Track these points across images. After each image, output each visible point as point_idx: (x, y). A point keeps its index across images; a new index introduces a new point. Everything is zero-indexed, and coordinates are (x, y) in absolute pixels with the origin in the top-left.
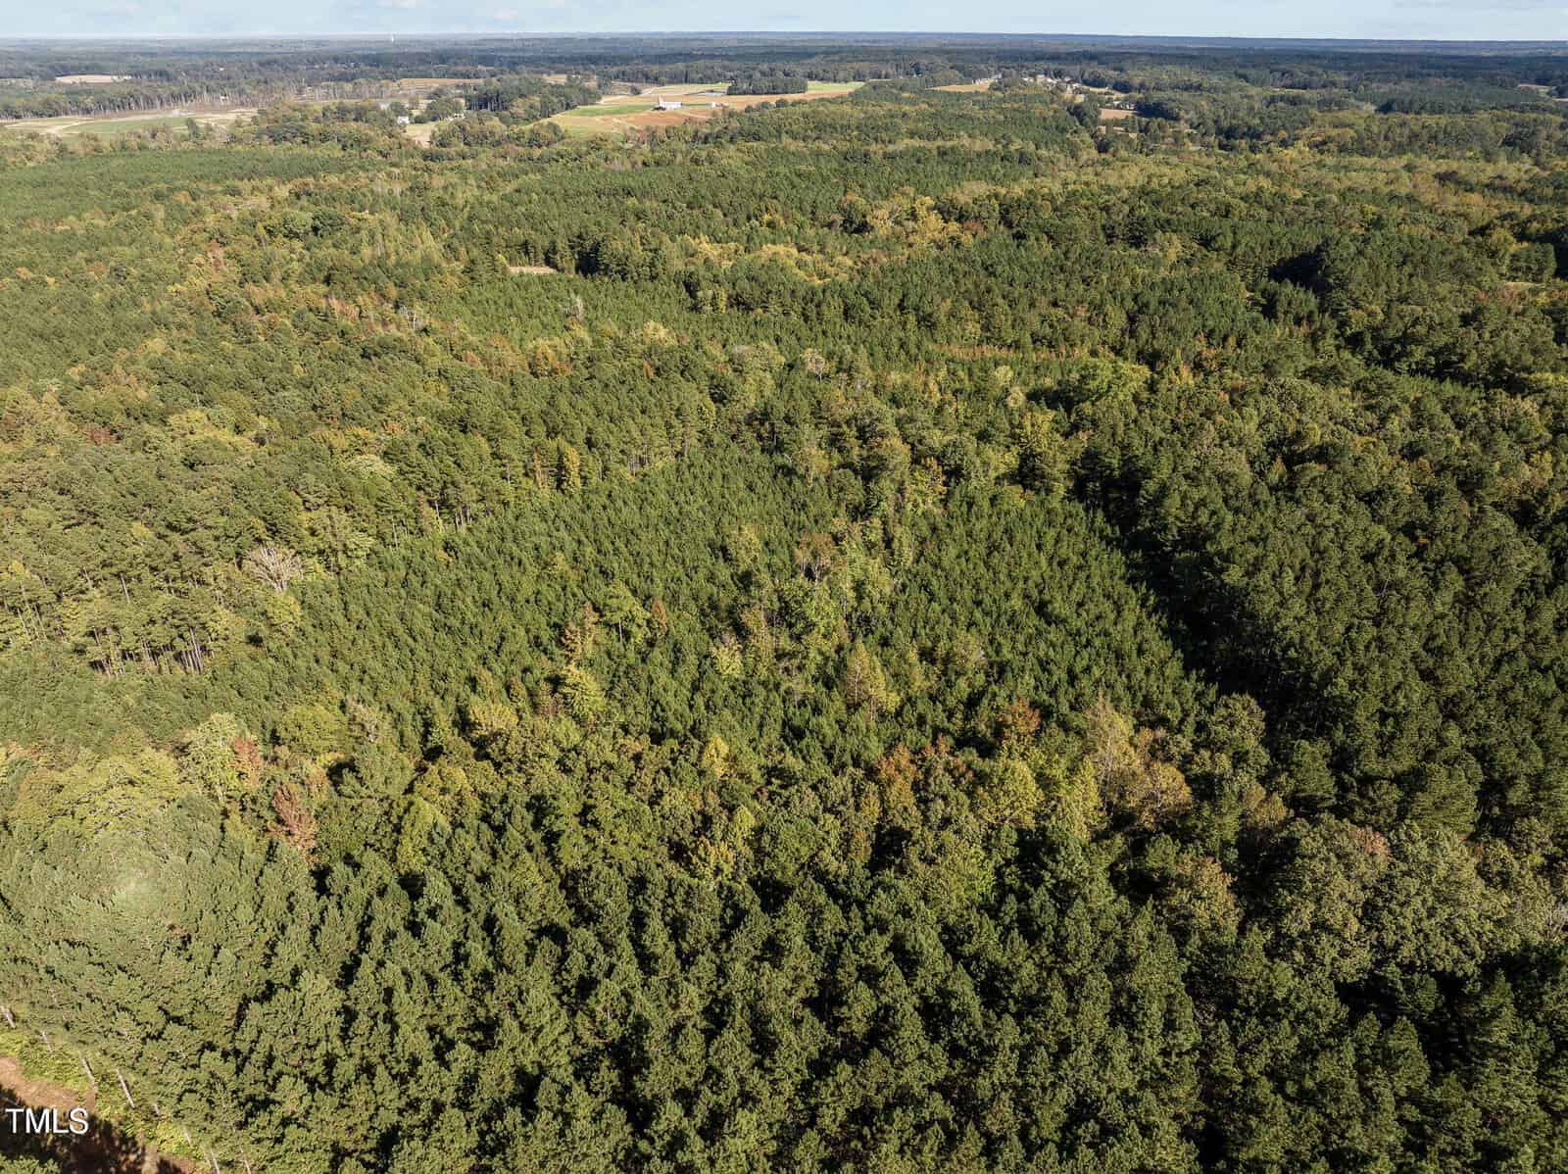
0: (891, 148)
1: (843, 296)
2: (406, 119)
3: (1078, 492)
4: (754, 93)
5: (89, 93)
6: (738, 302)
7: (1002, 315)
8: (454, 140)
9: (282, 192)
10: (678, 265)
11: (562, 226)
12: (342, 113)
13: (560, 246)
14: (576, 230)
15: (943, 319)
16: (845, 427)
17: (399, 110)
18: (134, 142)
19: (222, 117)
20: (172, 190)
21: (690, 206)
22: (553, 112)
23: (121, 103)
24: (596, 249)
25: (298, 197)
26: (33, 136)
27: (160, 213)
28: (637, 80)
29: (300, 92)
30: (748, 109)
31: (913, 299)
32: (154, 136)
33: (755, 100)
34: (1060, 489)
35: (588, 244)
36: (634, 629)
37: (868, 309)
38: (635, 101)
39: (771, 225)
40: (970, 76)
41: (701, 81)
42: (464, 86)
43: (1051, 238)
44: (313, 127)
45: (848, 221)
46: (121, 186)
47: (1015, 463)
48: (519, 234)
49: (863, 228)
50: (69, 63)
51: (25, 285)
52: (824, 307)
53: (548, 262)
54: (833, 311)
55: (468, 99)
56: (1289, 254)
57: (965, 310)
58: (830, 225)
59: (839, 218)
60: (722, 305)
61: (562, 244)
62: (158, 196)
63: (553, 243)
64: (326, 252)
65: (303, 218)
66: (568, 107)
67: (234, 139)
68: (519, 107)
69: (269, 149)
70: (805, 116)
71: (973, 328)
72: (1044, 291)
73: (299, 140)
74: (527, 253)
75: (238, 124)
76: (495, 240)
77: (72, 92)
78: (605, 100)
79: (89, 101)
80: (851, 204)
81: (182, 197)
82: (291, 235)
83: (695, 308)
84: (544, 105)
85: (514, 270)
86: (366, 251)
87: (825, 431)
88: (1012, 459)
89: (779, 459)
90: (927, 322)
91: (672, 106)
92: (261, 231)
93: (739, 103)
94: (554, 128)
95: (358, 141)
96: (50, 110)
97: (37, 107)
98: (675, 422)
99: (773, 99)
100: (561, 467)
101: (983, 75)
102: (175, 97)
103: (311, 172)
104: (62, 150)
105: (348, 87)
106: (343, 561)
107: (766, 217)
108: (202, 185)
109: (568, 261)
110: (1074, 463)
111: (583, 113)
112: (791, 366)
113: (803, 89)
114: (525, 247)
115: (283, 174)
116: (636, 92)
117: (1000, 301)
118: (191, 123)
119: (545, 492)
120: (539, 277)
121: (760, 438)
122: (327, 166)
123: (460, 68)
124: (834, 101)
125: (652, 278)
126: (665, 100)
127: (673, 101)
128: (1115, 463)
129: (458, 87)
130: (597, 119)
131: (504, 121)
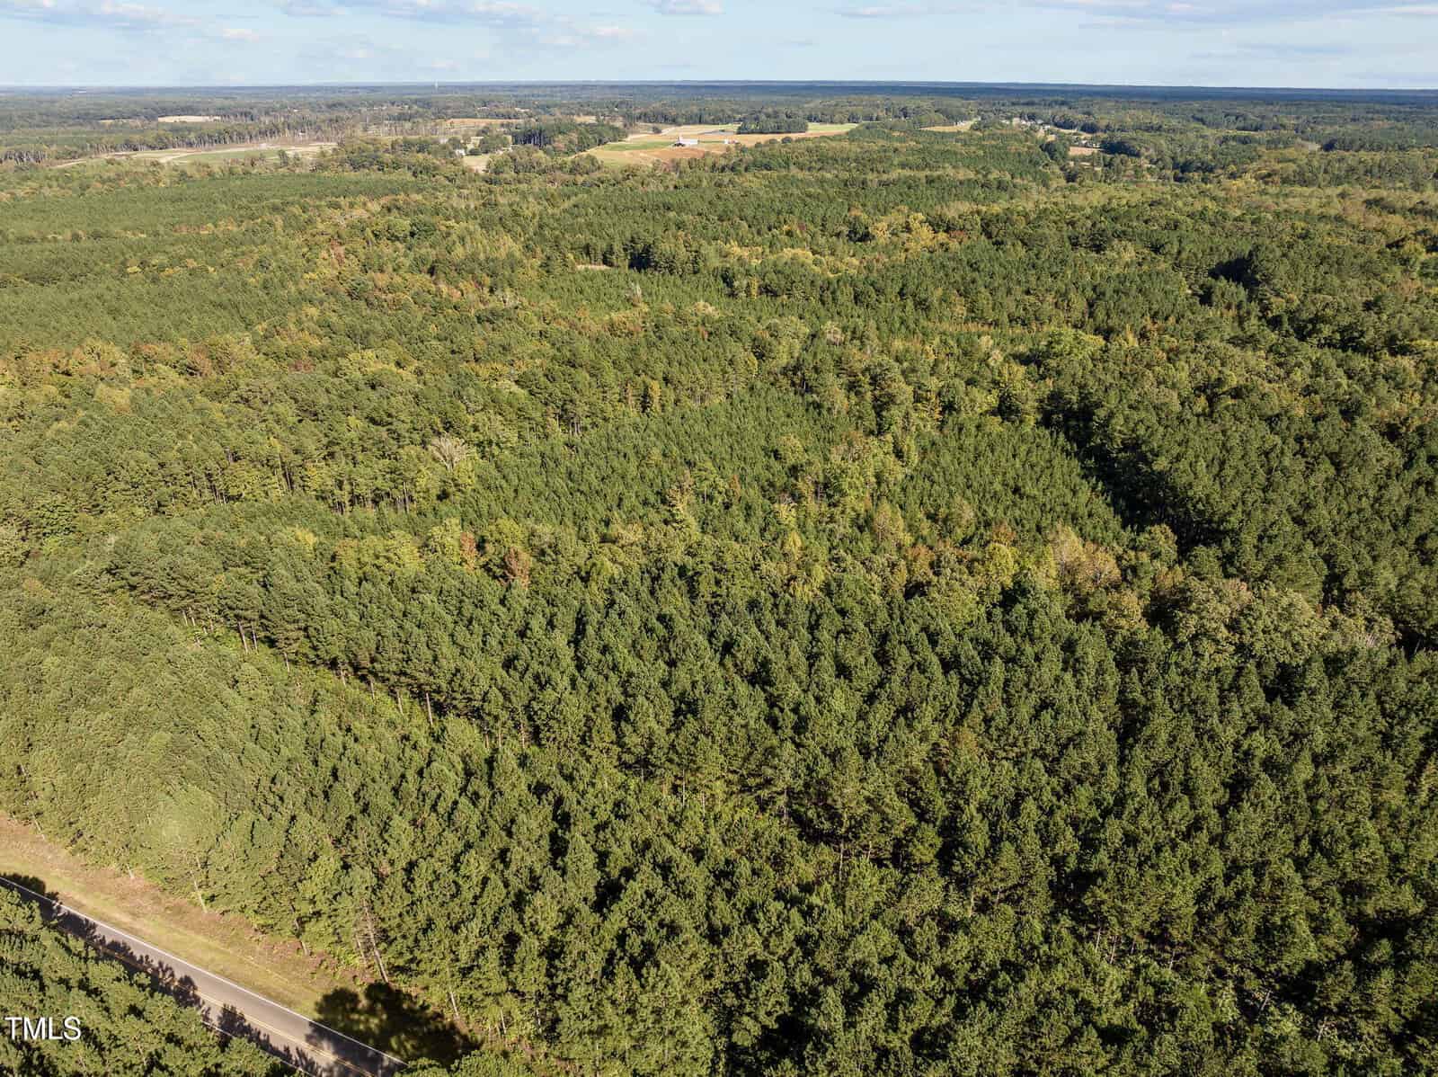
0: (885, 177)
1: (855, 286)
2: (462, 152)
3: (1046, 422)
4: (761, 133)
5: (190, 130)
6: (767, 290)
7: (984, 299)
8: (507, 168)
9: (375, 207)
10: (715, 262)
11: (619, 232)
12: (408, 145)
14: (628, 235)
15: (936, 303)
16: (861, 376)
17: (455, 144)
18: (239, 169)
19: (307, 150)
20: (285, 205)
21: (721, 219)
22: (589, 146)
23: (219, 138)
24: (647, 249)
25: (389, 210)
26: (154, 164)
27: (279, 223)
28: (657, 121)
29: (365, 130)
30: (758, 145)
31: (911, 287)
32: (253, 164)
33: (763, 138)
34: (1031, 420)
35: (640, 246)
36: (716, 495)
37: (874, 295)
38: (657, 138)
39: (789, 234)
40: (952, 118)
41: (714, 123)
42: (508, 125)
43: (1024, 244)
44: (388, 157)
45: (853, 231)
46: (244, 202)
47: (995, 403)
48: (582, 238)
49: (866, 237)
50: (167, 105)
51: (192, 273)
52: (838, 293)
53: (605, 262)
54: (845, 296)
55: (515, 136)
56: (1226, 258)
57: (954, 297)
58: (838, 235)
59: (845, 230)
60: (754, 292)
61: (617, 247)
62: (275, 209)
63: (611, 247)
64: (427, 251)
65: (404, 224)
66: (600, 142)
67: (322, 166)
68: (560, 142)
69: (352, 175)
70: (809, 150)
71: (960, 310)
72: (1019, 282)
73: (375, 167)
74: (588, 254)
75: (323, 154)
77: (175, 129)
78: (631, 137)
79: (192, 137)
80: (856, 218)
82: (394, 238)
83: (732, 295)
84: (581, 140)
85: (580, 267)
86: (460, 250)
87: (844, 379)
88: (993, 400)
89: (810, 398)
90: (922, 305)
91: (690, 143)
93: (749, 140)
94: (592, 160)
95: (426, 169)
96: (163, 145)
97: (150, 139)
98: (729, 369)
99: (779, 138)
100: (646, 396)
101: (964, 118)
102: (263, 133)
103: (394, 192)
105: (408, 125)
106: (496, 451)
107: (785, 228)
108: (308, 201)
109: (622, 260)
110: (1041, 401)
111: (613, 148)
112: (814, 336)
113: (803, 129)
114: (587, 250)
115: (372, 193)
116: (657, 131)
117: (983, 289)
118: (282, 154)
119: (633, 413)
120: (602, 272)
121: (793, 384)
122: (405, 188)
123: (502, 110)
124: (833, 138)
125: (695, 273)
126: (684, 137)
127: (692, 138)
128: (1074, 398)
129: (502, 125)
130: (626, 153)
131: (548, 153)
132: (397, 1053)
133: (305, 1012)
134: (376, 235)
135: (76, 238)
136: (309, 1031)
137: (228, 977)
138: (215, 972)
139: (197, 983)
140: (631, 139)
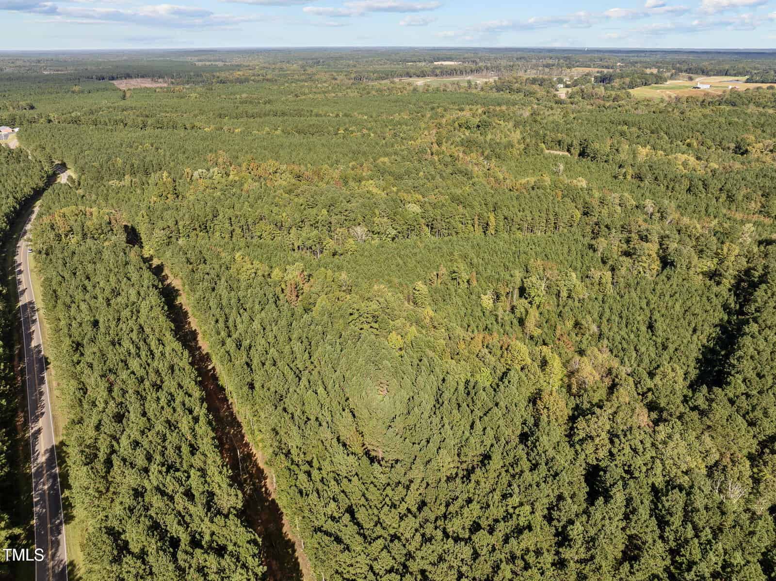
1: (691, 181)
2: (562, 86)
5: (441, 68)
6: (639, 177)
8: (576, 96)
11: (579, 134)
12: (534, 81)
13: (574, 143)
15: (740, 198)
17: (560, 81)
18: (443, 88)
19: (484, 80)
20: (438, 107)
21: (652, 132)
22: (637, 86)
23: (451, 72)
24: (587, 146)
26: (409, 84)
27: (428, 115)
28: (697, 73)
29: (525, 71)
30: (747, 90)
31: (728, 186)
32: (452, 86)
35: (586, 144)
36: (461, 282)
37: (701, 188)
38: (688, 83)
39: (689, 145)
41: (735, 75)
44: (517, 86)
45: (738, 147)
46: (422, 104)
47: (711, 267)
48: (559, 136)
49: (746, 152)
50: (441, 56)
51: (363, 135)
53: (568, 151)
55: (597, 78)
57: (757, 196)
59: (732, 146)
60: (629, 177)
61: (576, 143)
62: (433, 109)
63: (572, 142)
64: (475, 135)
66: (646, 84)
67: (482, 89)
68: (616, 83)
69: (495, 95)
70: (775, 95)
71: (755, 206)
73: (508, 91)
74: (559, 145)
75: (488, 83)
76: (547, 138)
77: (436, 68)
78: (669, 82)
79: (438, 71)
80: (746, 139)
81: (439, 110)
82: (468, 128)
83: (615, 177)
84: (631, 82)
85: (547, 152)
86: (489, 137)
87: (625, 235)
90: (731, 198)
91: (703, 87)
92: (456, 125)
93: (743, 87)
94: (628, 95)
95: (531, 93)
96: (423, 75)
97: (418, 73)
100: (488, 224)
102: (472, 72)
103: (498, 104)
104: (415, 90)
105: (547, 70)
107: (688, 141)
108: (451, 106)
109: (576, 151)
110: (740, 272)
111: (652, 88)
112: (637, 207)
114: (560, 143)
115: (488, 104)
116: (691, 79)
118: (470, 82)
119: (478, 232)
121: (593, 232)
122: (507, 103)
123: (606, 64)
125: (606, 161)
126: (702, 83)
127: (705, 84)
128: (757, 274)
129: (598, 72)
130: (658, 91)
131: (606, 89)
132: (60, 469)
133: (55, 441)
134: (460, 126)
136: (49, 447)
139: (44, 416)
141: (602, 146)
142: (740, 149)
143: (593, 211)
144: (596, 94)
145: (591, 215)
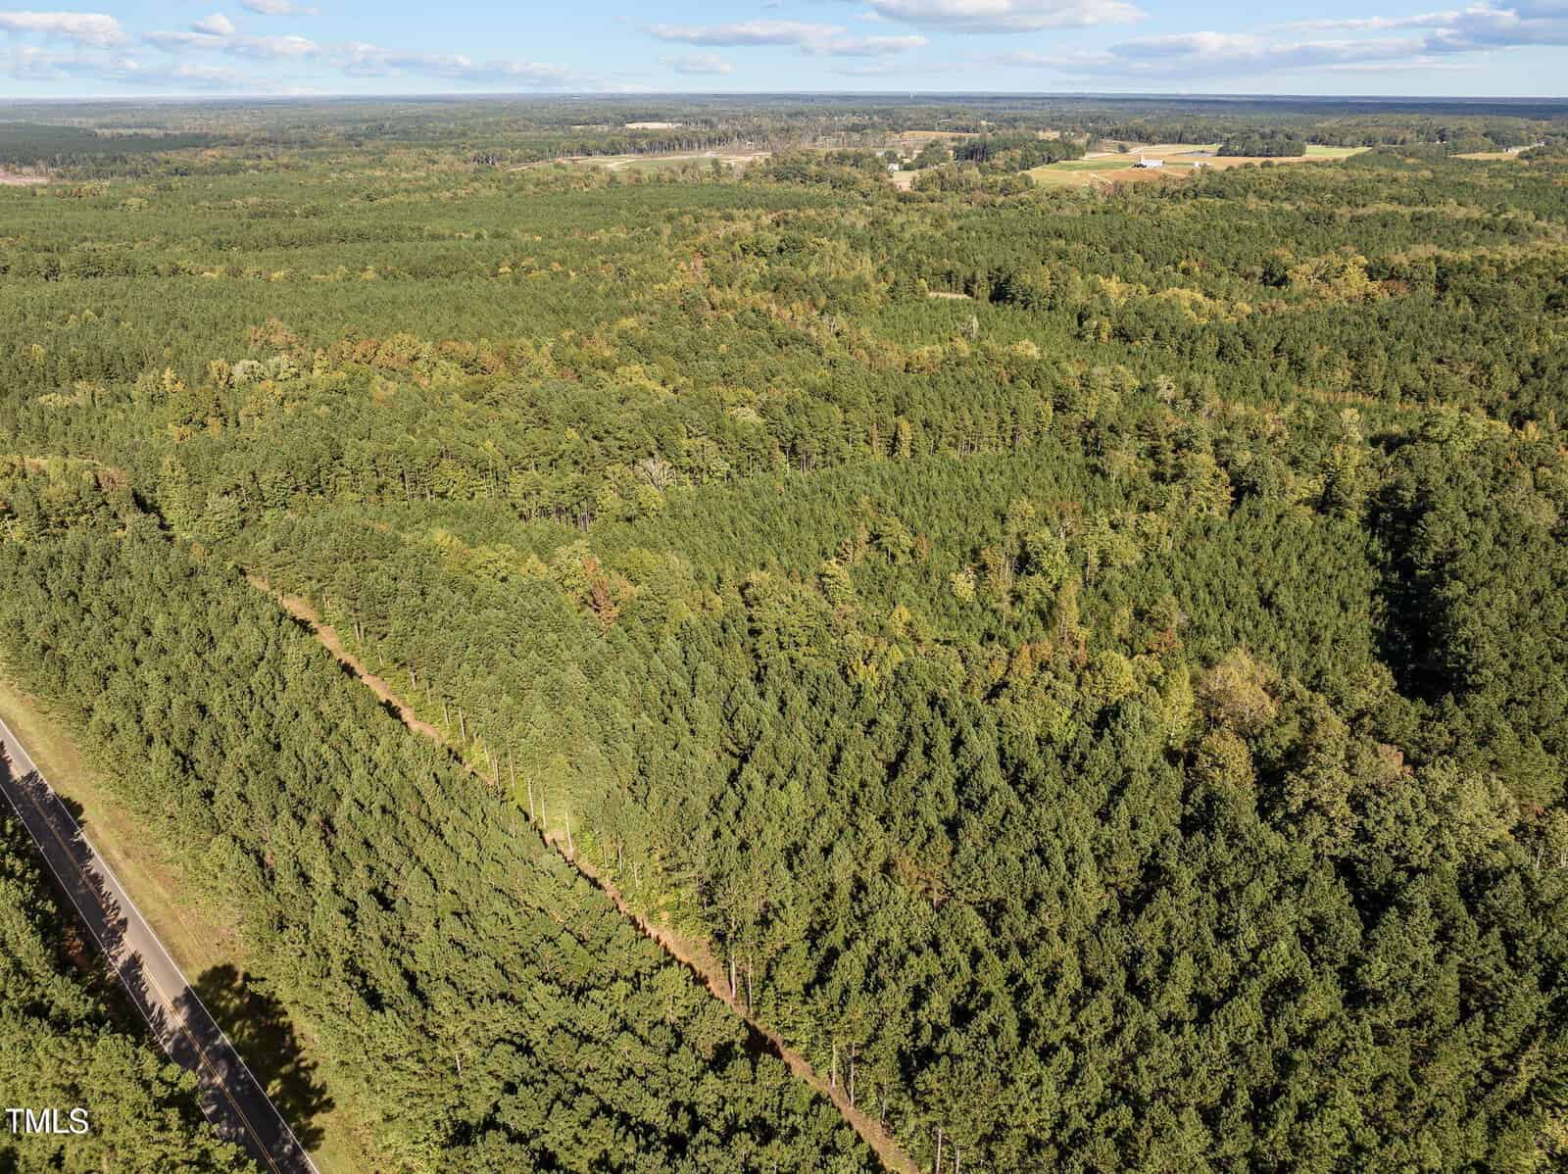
0: (1361, 211)
1: (1221, 337)
2: (896, 167)
3: (1371, 522)
4: (1243, 155)
5: (646, 136)
6: (1122, 334)
7: (1377, 366)
8: (932, 186)
9: (766, 220)
10: (1079, 297)
11: (984, 258)
12: (842, 159)
13: (979, 276)
14: (997, 264)
15: (1315, 365)
16: (1164, 442)
17: (891, 157)
18: (667, 175)
19: (738, 159)
20: (681, 214)
21: (1113, 250)
22: (1034, 164)
23: (669, 144)
24: (1007, 281)
25: (778, 225)
26: (595, 169)
27: (667, 230)
28: (1129, 139)
29: (815, 140)
30: (1230, 168)
31: (1289, 343)
32: (684, 172)
33: (1237, 161)
34: (1353, 516)
35: (1003, 277)
36: (899, 553)
37: (1241, 348)
38: (1121, 158)
39: (1186, 272)
40: (1500, 141)
41: (1195, 142)
42: (960, 139)
43: (1474, 301)
44: (813, 168)
45: (1269, 273)
46: (645, 209)
47: (1319, 490)
48: (947, 264)
49: (1283, 281)
50: (638, 112)
51: (554, 276)
52: (1199, 344)
53: (967, 291)
54: (1207, 348)
55: (956, 150)
57: (1342, 358)
58: (1248, 276)
59: (1259, 270)
60: (1104, 335)
61: (981, 275)
62: (670, 218)
63: (974, 275)
64: (782, 267)
65: (772, 239)
66: (1050, 161)
67: (746, 177)
68: (1000, 159)
69: (773, 187)
70: (1281, 177)
71: (1342, 376)
72: (1430, 349)
73: (798, 179)
74: (949, 281)
75: (752, 164)
76: (924, 268)
77: (635, 135)
78: (1087, 156)
79: (643, 143)
80: (1275, 258)
81: (687, 219)
82: (760, 253)
83: (1079, 337)
84: (1025, 158)
85: (932, 295)
86: (813, 270)
87: (1146, 443)
88: (1317, 486)
89: (1093, 460)
90: (1298, 366)
91: (1151, 164)
92: (737, 247)
93: (1220, 164)
94: (1027, 180)
95: (846, 183)
96: (613, 150)
97: (604, 146)
98: (1008, 419)
99: (1258, 161)
100: (895, 438)
101: (1518, 142)
102: (711, 142)
103: (796, 206)
104: (613, 179)
105: (856, 137)
107: (1183, 263)
108: (706, 212)
109: (984, 290)
110: (1371, 494)
111: (1063, 167)
112: (1143, 390)
113: (1300, 152)
114: (949, 276)
115: (769, 207)
116: (1123, 150)
117: (1381, 353)
118: (715, 163)
119: (878, 455)
120: (951, 301)
121: (1085, 442)
122: (810, 203)
123: (962, 123)
124: (1325, 164)
125: (1050, 308)
126: (1148, 157)
127: (1156, 160)
128: (1408, 496)
129: (953, 139)
130: (1075, 173)
131: (983, 171)
132: (233, 1036)
133: (189, 977)
134: (744, 250)
135: (479, 237)
136: (180, 993)
137: (155, 928)
138: (149, 921)
139: (129, 927)
140: (1088, 157)
141: (1036, 278)
142: (1272, 275)
143: (1074, 402)
144: (968, 182)
145: (1070, 410)
